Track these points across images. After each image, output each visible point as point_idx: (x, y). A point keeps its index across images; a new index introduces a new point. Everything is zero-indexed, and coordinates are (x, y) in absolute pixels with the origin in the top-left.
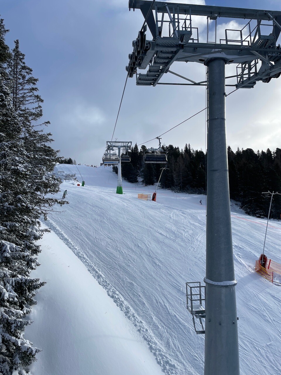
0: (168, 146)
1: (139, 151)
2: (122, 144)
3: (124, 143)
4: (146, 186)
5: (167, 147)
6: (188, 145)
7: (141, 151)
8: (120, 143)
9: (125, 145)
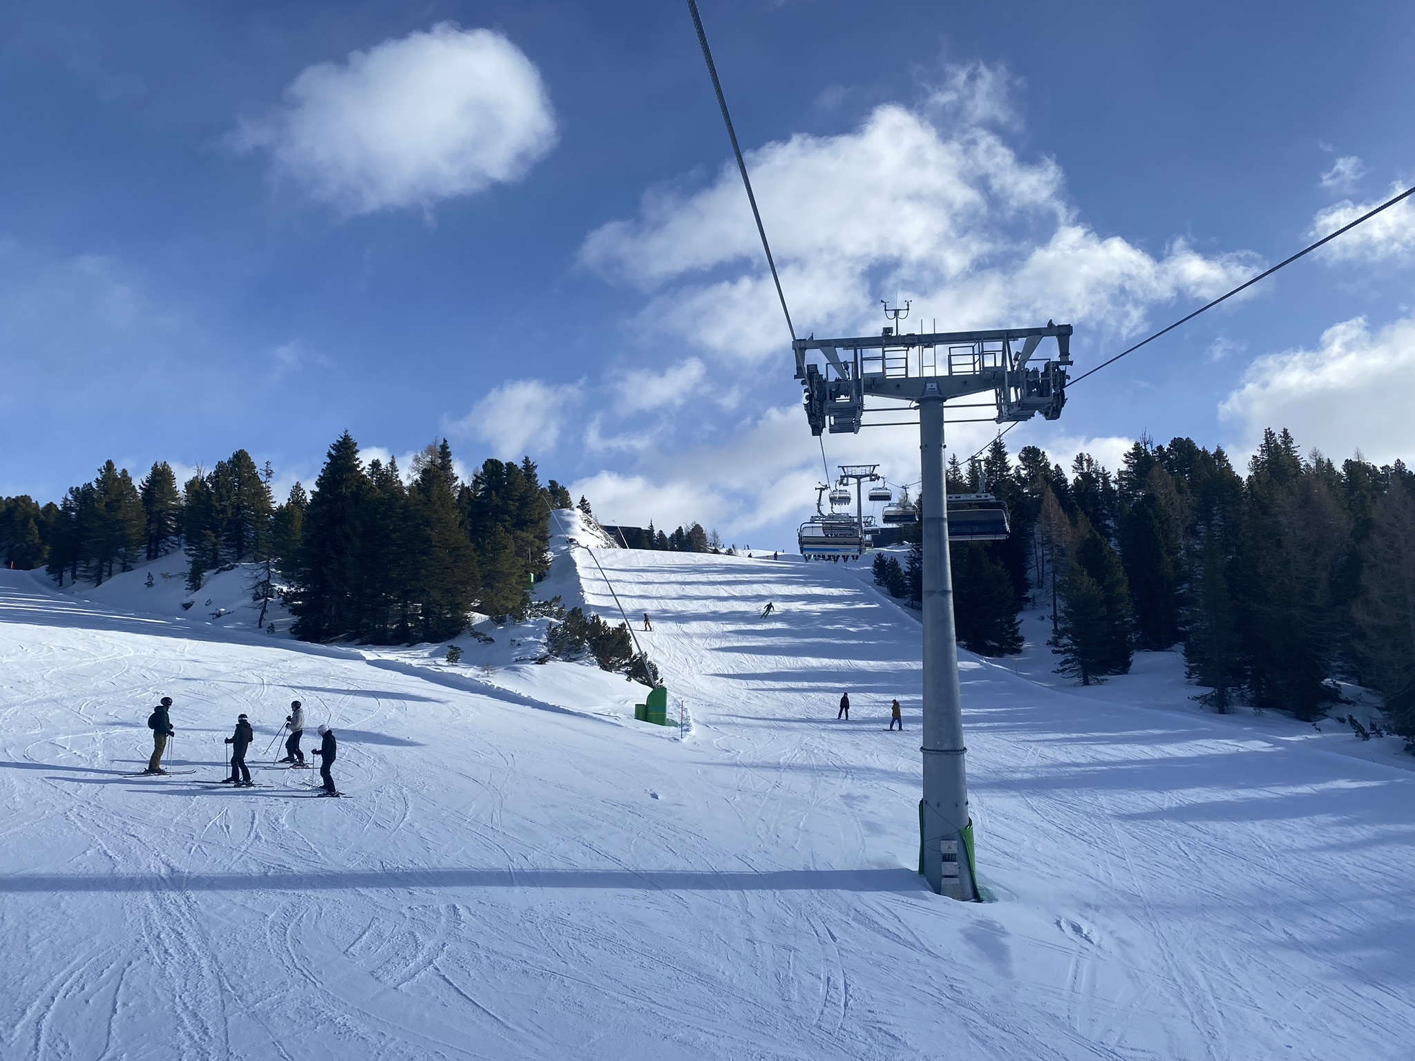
0: (1166, 447)
3: (988, 346)
4: (1086, 683)
6: (1278, 432)
8: (942, 349)
9: (990, 361)
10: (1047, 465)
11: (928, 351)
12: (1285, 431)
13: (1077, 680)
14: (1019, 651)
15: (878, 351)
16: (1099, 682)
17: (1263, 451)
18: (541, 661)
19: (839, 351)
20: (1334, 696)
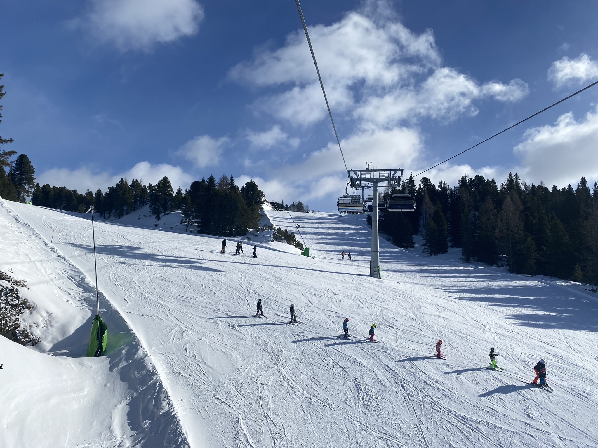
1: (417, 187)
2: (381, 175)
3: (386, 172)
4: (431, 256)
5: (471, 179)
7: (420, 188)
8: (378, 173)
9: (387, 176)
10: (431, 184)
11: (375, 173)
12: (516, 174)
13: (428, 255)
14: (413, 247)
15: (365, 173)
16: (435, 256)
17: (507, 181)
18: (273, 241)
19: (357, 172)
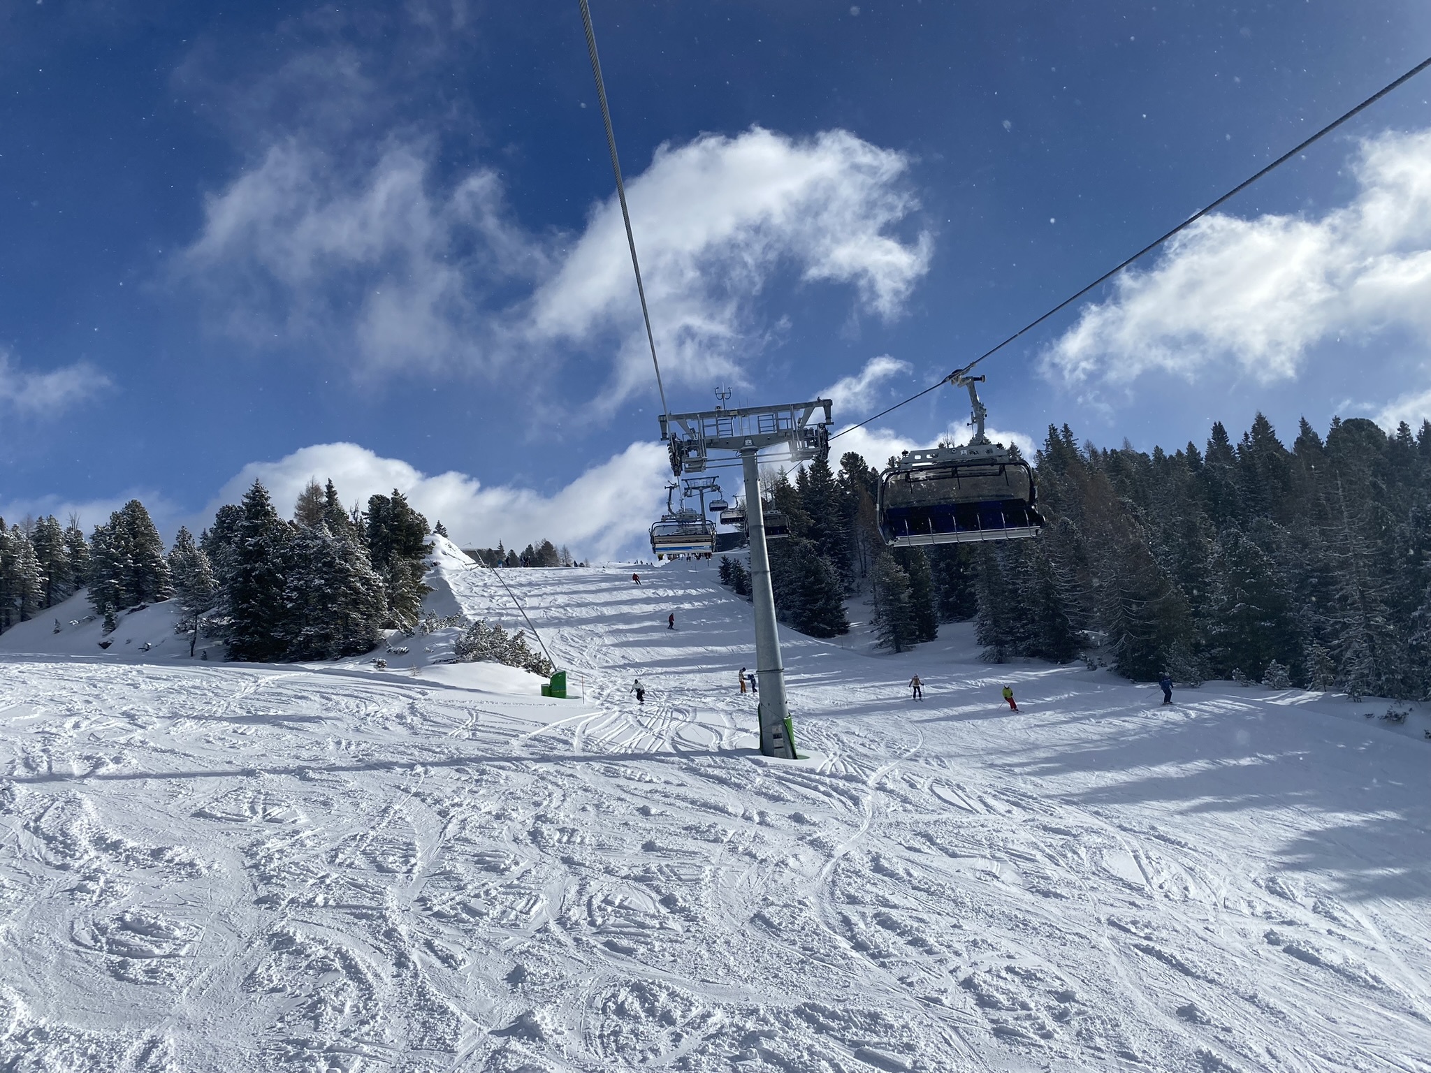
9: (784, 425)
10: (866, 468)
11: (745, 420)
12: (1066, 426)
13: (890, 649)
14: (846, 631)
15: (713, 421)
16: (909, 650)
17: (1048, 445)
19: (689, 421)
20: (1084, 644)
